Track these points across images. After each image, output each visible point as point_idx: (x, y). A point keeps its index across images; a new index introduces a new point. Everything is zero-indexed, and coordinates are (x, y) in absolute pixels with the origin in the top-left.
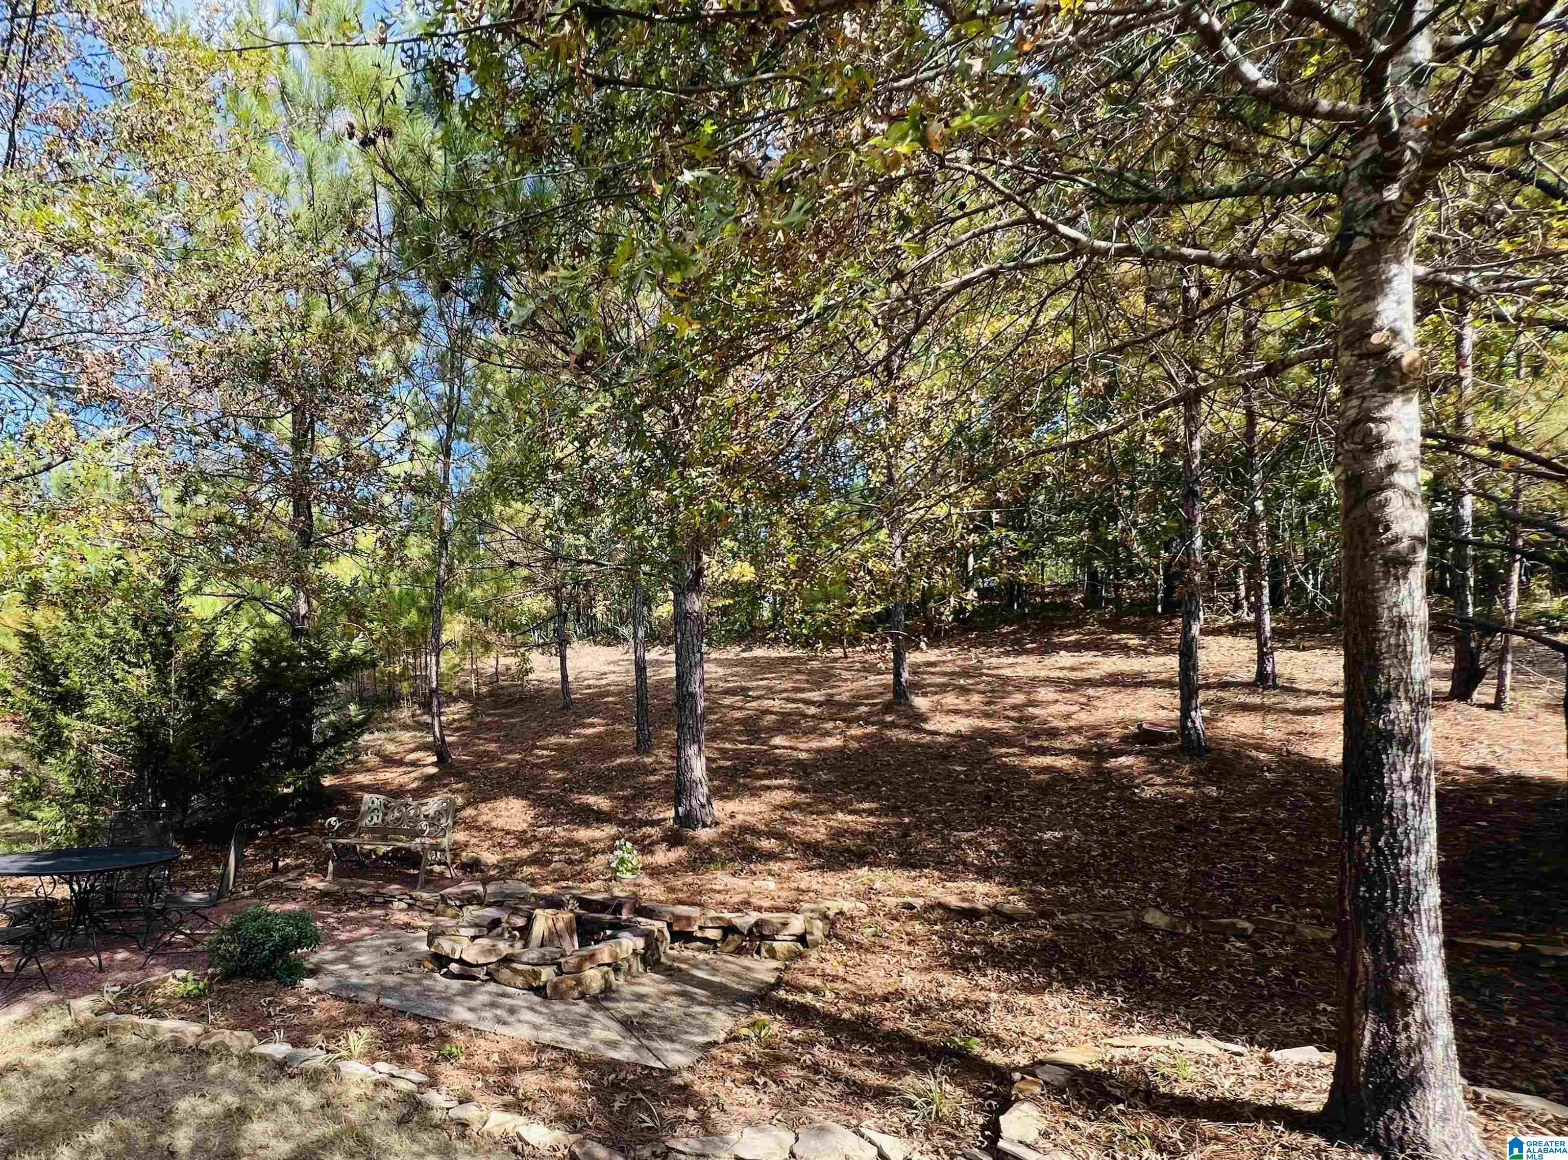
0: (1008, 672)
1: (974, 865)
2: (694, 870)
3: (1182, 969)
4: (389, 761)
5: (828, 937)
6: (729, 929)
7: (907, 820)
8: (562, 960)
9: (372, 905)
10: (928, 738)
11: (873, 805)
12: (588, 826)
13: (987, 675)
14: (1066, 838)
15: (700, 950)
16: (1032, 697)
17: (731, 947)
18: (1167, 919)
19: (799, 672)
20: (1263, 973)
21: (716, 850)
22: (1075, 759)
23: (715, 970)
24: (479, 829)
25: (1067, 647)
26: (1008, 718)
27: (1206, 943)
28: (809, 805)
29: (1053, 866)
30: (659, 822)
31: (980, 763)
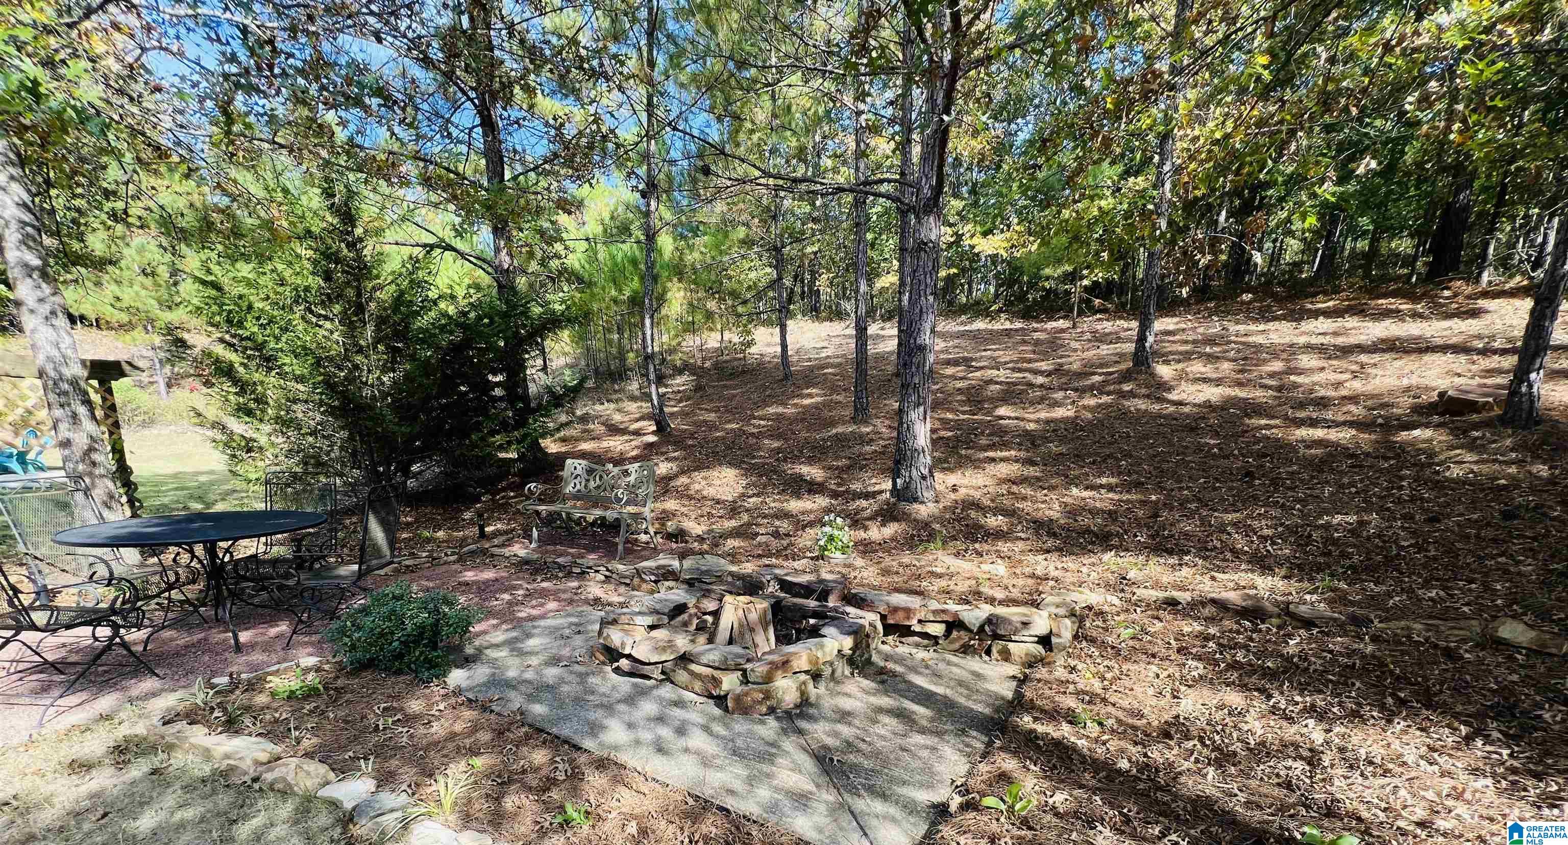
0: (1259, 339)
1: (1246, 553)
2: (911, 548)
4: (614, 430)
5: (1076, 637)
6: (954, 625)
7: (1154, 498)
8: (749, 666)
9: (569, 575)
10: (1172, 409)
11: (1113, 480)
12: (799, 497)
13: (1237, 343)
14: (1362, 524)
15: (917, 645)
16: (1293, 364)
17: (957, 645)
18: (1532, 634)
19: (1024, 342)
21: (937, 526)
22: (1354, 432)
23: (937, 676)
24: (690, 498)
25: (1327, 314)
26: (1266, 387)
28: (1038, 479)
29: (1349, 556)
30: (874, 495)
31: (1236, 436)
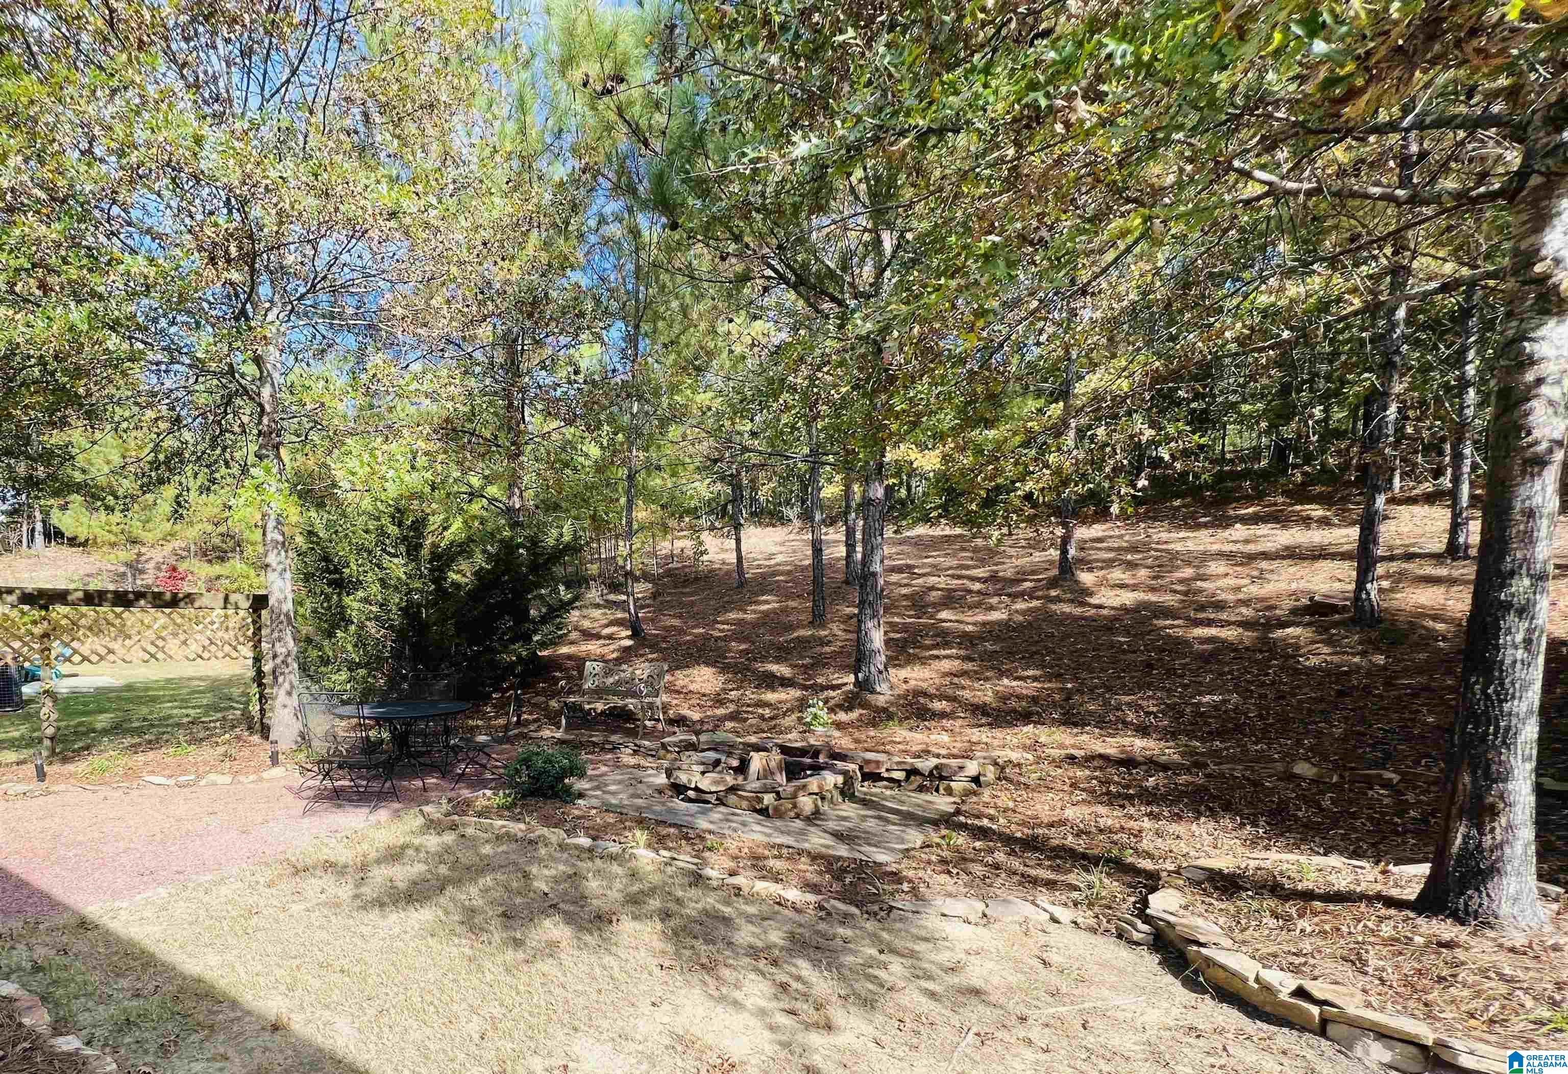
0: (1178, 547)
1: (1133, 724)
2: (874, 725)
3: (1323, 810)
4: (588, 635)
5: (998, 778)
6: (912, 772)
7: (1069, 685)
8: (778, 789)
9: (604, 750)
10: (1093, 611)
11: (1038, 673)
12: (773, 690)
13: (1157, 550)
14: (1224, 701)
15: (887, 787)
16: (1202, 571)
17: (915, 786)
18: (1315, 770)
19: (963, 549)
20: (1401, 813)
21: (893, 710)
22: (1240, 630)
23: (902, 802)
24: (679, 692)
25: (1246, 520)
26: (1175, 592)
27: (1351, 790)
28: (976, 672)
29: (1210, 725)
30: (838, 687)
31: (1143, 634)
